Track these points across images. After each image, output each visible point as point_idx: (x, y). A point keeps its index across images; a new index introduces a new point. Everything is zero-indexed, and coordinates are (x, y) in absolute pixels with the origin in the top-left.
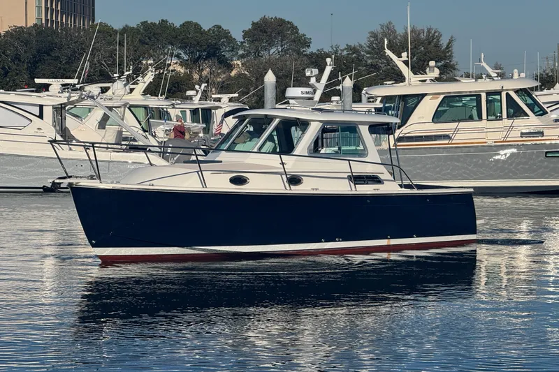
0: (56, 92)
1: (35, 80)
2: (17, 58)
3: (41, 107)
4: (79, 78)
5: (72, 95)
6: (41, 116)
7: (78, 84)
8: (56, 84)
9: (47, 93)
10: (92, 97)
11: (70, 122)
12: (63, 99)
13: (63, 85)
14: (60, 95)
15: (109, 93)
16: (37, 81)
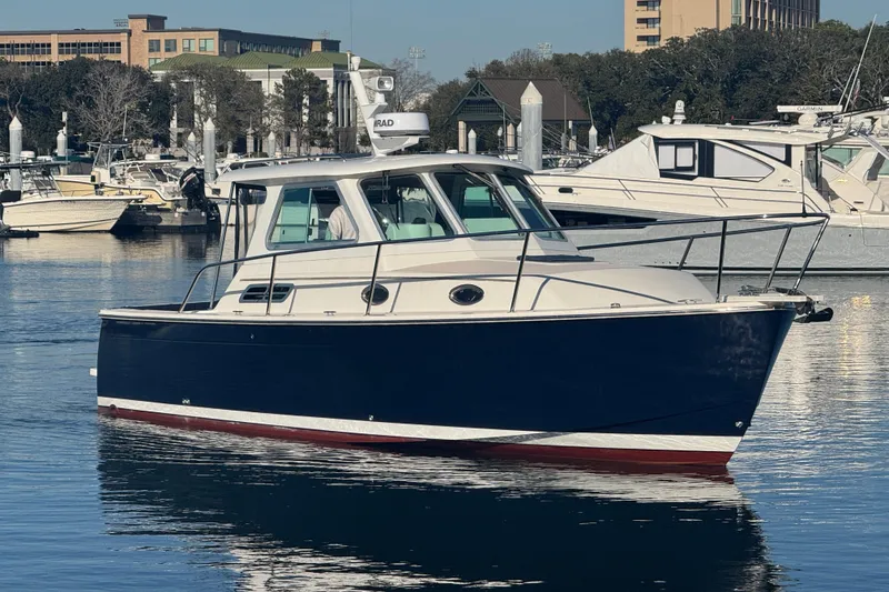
0: (809, 125)
1: (778, 107)
2: (707, 75)
3: (788, 148)
4: (843, 103)
5: (835, 129)
6: (788, 162)
7: (842, 113)
8: (809, 114)
9: (795, 127)
10: (862, 132)
11: (828, 171)
12: (821, 135)
13: (819, 115)
14: (817, 129)
15: (878, 125)
16: (781, 109)
